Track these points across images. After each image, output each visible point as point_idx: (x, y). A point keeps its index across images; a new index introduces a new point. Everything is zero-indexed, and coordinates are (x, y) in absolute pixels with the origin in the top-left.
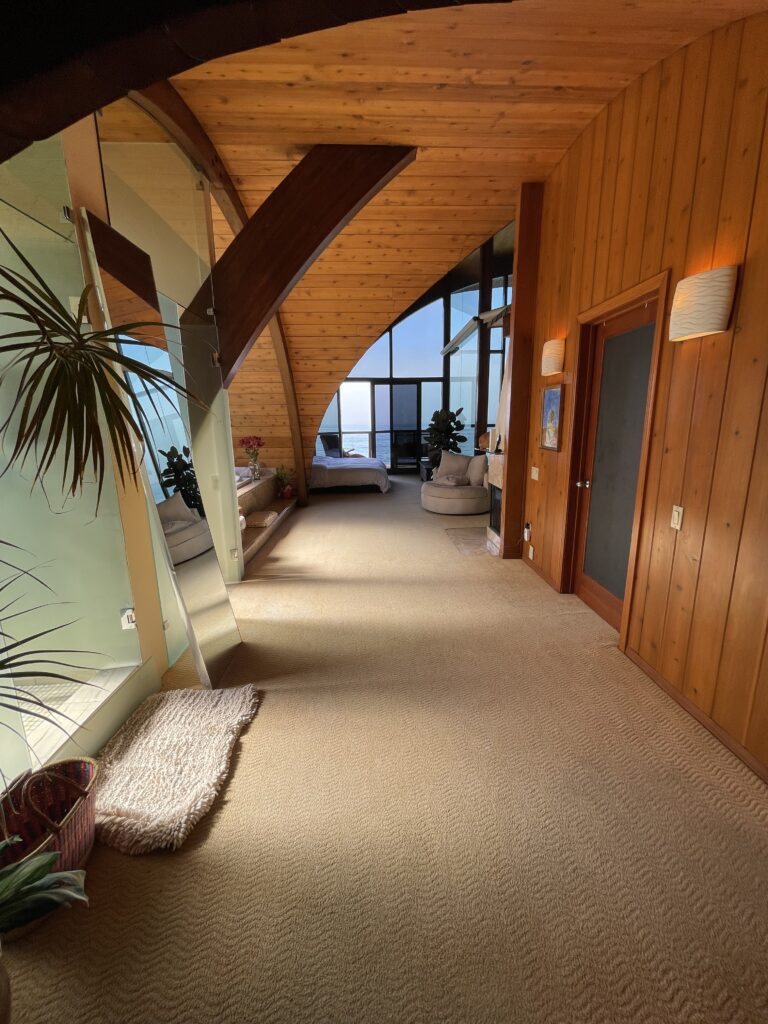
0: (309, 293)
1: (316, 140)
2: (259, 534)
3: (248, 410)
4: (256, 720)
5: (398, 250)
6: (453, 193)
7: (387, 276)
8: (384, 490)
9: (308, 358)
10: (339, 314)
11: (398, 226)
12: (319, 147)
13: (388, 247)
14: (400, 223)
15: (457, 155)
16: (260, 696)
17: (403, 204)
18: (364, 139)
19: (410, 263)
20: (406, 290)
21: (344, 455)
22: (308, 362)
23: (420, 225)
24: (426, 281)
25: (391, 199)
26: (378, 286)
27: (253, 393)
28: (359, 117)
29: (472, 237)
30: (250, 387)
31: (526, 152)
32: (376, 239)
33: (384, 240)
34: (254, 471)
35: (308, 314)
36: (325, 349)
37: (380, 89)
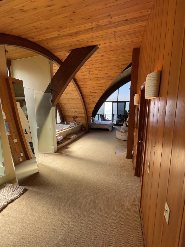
0: (85, 83)
1: (73, 48)
2: (68, 140)
3: (76, 110)
4: (17, 199)
5: (104, 71)
6: (113, 54)
7: (103, 77)
8: (110, 130)
9: (88, 98)
10: (93, 87)
11: (102, 65)
12: (74, 50)
13: (101, 70)
14: (102, 64)
15: (109, 45)
16: (25, 191)
17: (101, 59)
18: (83, 46)
19: (108, 74)
20: (109, 80)
21: (105, 120)
22: (88, 99)
23: (108, 64)
24: (114, 78)
25: (98, 59)
26: (101, 80)
27: (76, 106)
28: (78, 41)
29: (123, 65)
30: (76, 105)
31: (130, 40)
32: (98, 69)
33: (100, 69)
34: (75, 124)
35: (86, 88)
36: (91, 96)
37: (77, 33)
